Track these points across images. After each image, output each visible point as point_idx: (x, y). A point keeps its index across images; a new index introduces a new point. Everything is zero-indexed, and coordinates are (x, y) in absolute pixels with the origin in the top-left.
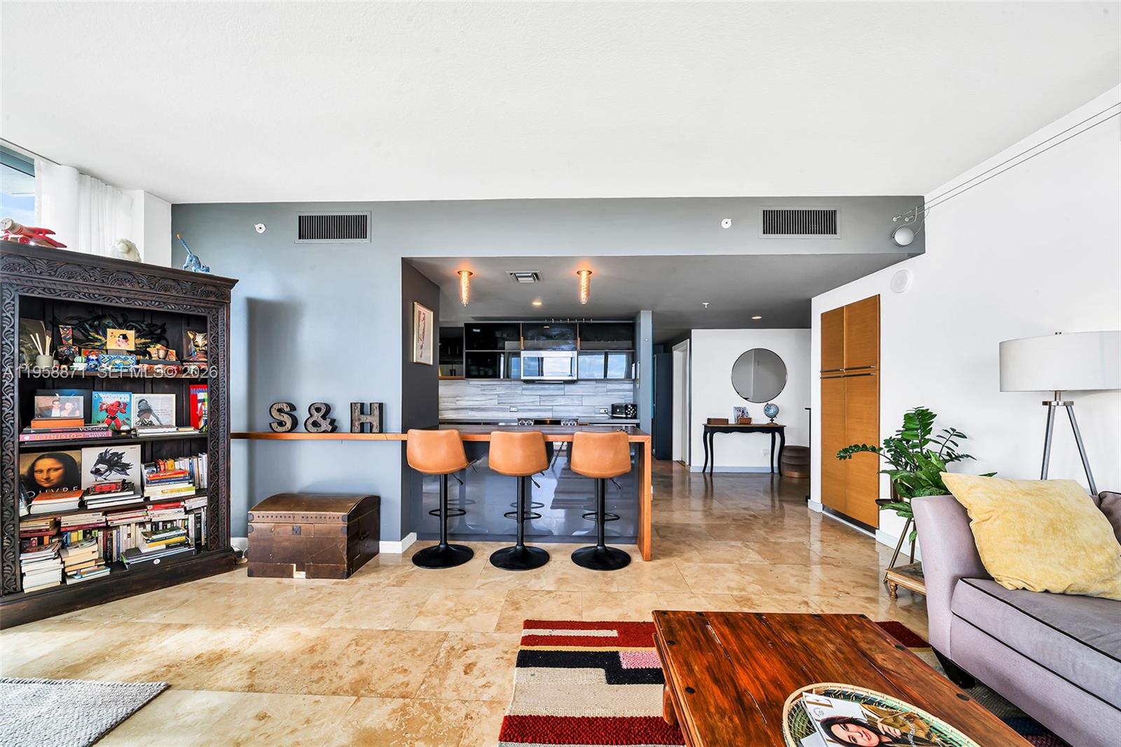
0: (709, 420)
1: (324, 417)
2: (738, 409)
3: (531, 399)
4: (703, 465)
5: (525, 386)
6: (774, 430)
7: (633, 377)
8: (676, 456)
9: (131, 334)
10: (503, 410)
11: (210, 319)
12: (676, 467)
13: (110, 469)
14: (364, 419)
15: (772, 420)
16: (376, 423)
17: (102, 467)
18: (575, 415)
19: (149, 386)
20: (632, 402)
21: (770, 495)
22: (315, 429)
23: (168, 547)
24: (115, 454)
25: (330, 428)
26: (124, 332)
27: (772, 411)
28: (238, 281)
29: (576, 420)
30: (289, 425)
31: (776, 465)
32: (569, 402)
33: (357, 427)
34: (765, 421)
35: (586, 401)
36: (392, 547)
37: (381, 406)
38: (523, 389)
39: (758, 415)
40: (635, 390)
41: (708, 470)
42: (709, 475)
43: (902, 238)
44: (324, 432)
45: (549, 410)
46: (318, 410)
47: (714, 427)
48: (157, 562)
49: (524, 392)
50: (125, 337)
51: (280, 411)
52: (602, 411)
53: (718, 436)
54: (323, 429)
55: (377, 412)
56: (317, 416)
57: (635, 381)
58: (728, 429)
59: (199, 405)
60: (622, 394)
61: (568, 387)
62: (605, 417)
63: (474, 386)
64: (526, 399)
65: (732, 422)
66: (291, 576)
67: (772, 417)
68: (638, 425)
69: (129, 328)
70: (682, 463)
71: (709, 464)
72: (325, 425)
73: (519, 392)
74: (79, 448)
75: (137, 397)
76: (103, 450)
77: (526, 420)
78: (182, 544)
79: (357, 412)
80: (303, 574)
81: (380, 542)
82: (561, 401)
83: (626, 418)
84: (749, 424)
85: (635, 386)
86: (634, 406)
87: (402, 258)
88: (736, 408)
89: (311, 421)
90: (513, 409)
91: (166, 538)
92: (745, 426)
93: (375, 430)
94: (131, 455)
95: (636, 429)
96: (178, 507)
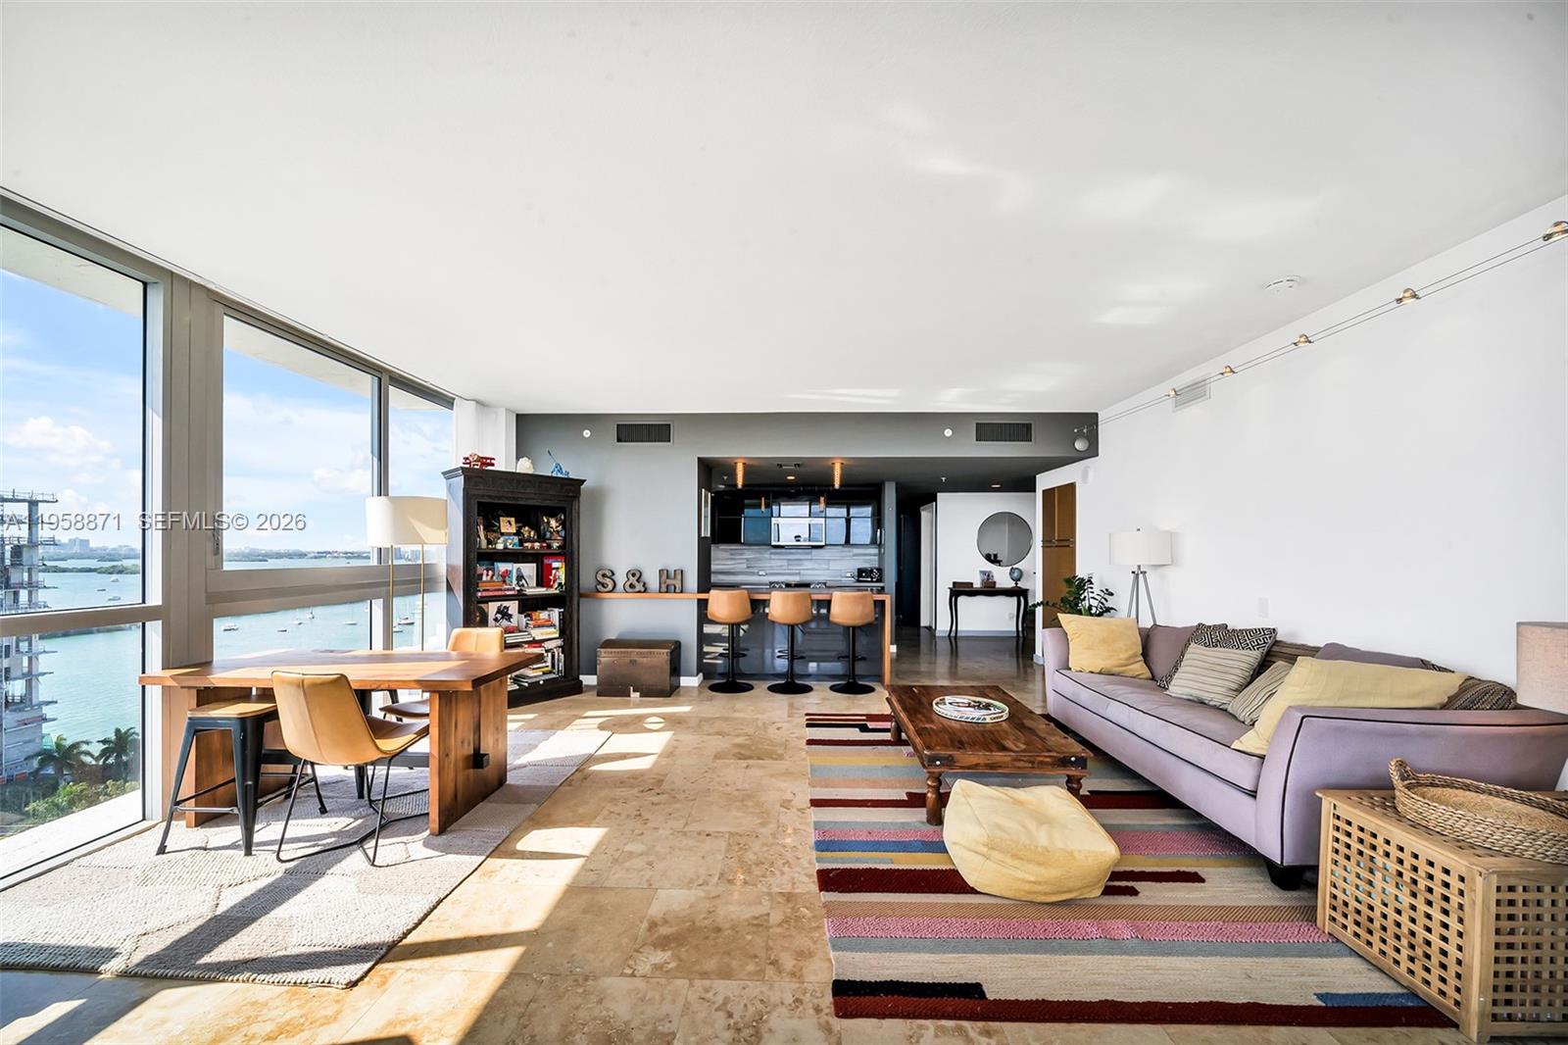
0: (954, 583)
1: (638, 581)
2: (983, 573)
3: (779, 563)
4: (949, 629)
5: (774, 551)
6: (1019, 593)
7: (878, 542)
8: (924, 622)
9: (513, 520)
10: (753, 574)
11: (568, 510)
12: (923, 632)
13: (502, 618)
14: (669, 582)
15: (1016, 584)
16: (678, 586)
17: (499, 616)
18: (822, 579)
19: (520, 558)
20: (877, 566)
21: (1015, 659)
22: (631, 590)
23: (544, 673)
24: (505, 607)
25: (643, 590)
26: (509, 519)
27: (1016, 575)
28: (585, 481)
29: (825, 584)
30: (610, 587)
31: (1020, 629)
32: (816, 566)
33: (664, 589)
34: (1011, 584)
35: (834, 566)
36: (690, 682)
37: (682, 571)
38: (772, 553)
39: (1002, 578)
40: (881, 556)
41: (953, 634)
42: (954, 639)
43: (1080, 445)
44: (639, 592)
45: (796, 574)
46: (634, 575)
47: (959, 590)
48: (541, 682)
49: (773, 557)
50: (510, 523)
51: (604, 576)
52: (849, 575)
53: (962, 600)
54: (637, 590)
55: (679, 577)
56: (633, 580)
57: (880, 546)
58: (972, 592)
59: (554, 572)
60: (868, 559)
61: (814, 551)
62: (851, 581)
63: (725, 550)
64: (773, 563)
65: (977, 585)
66: (629, 696)
67: (1017, 580)
68: (883, 588)
69: (511, 517)
70: (929, 628)
71: (954, 628)
72: (639, 587)
73: (767, 556)
74: (487, 602)
75: (517, 566)
76: (499, 604)
77: (777, 583)
78: (551, 672)
79: (664, 577)
80: (638, 694)
81: (682, 678)
82: (808, 565)
83: (872, 581)
84: (994, 587)
85: (880, 551)
86: (880, 570)
87: (699, 458)
88: (981, 572)
89: (629, 583)
90: (761, 573)
91: (543, 667)
92: (990, 590)
93: (677, 590)
94: (513, 607)
95: (881, 590)
96: (540, 647)
